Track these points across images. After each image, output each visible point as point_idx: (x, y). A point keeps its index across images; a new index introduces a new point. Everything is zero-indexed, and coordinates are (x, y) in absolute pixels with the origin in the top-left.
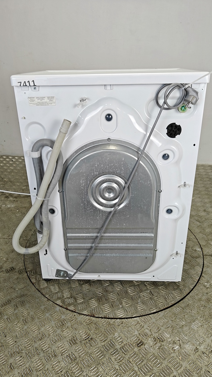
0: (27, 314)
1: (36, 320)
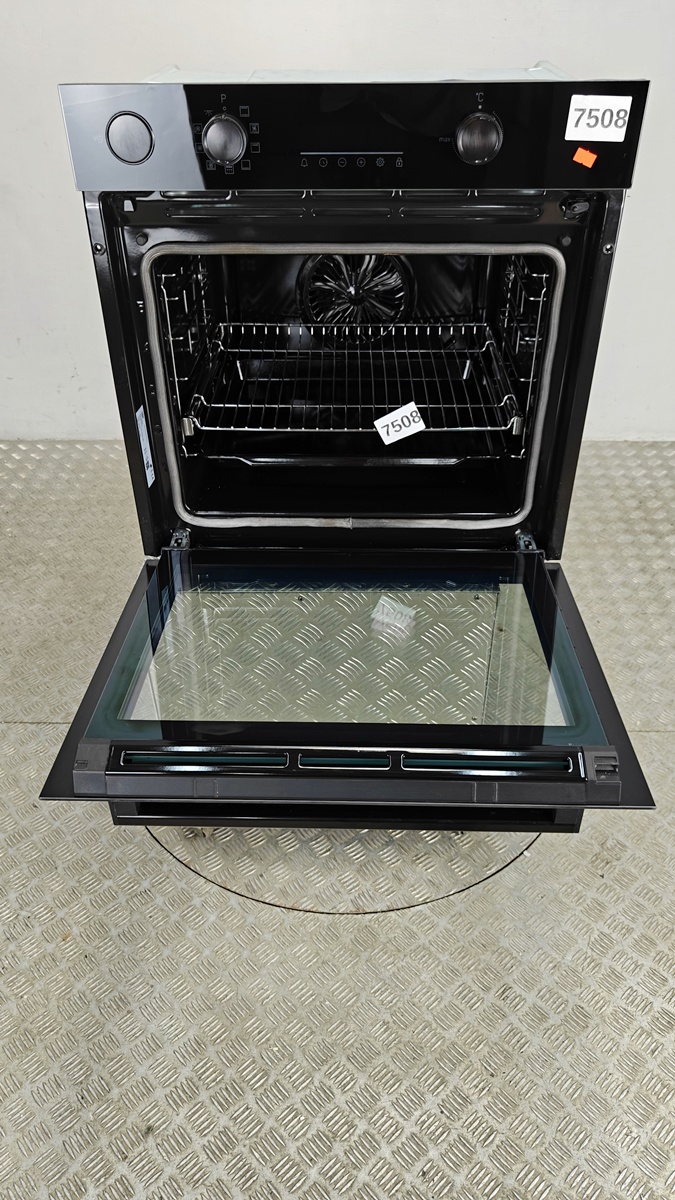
0: (163, 918)
1: (190, 933)
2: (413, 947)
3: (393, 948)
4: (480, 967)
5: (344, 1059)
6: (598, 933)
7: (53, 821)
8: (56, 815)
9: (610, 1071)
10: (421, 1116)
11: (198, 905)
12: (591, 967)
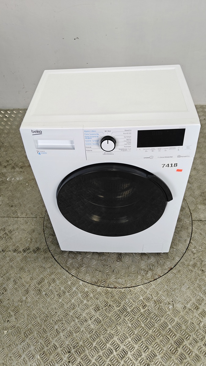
0: (59, 289)
2: (138, 301)
3: (132, 301)
4: (160, 308)
5: (116, 339)
6: (199, 296)
7: (23, 253)
8: (25, 251)
9: (202, 346)
10: (141, 360)
11: (70, 284)
12: (196, 309)
